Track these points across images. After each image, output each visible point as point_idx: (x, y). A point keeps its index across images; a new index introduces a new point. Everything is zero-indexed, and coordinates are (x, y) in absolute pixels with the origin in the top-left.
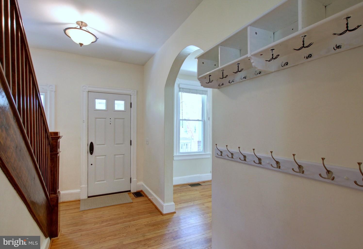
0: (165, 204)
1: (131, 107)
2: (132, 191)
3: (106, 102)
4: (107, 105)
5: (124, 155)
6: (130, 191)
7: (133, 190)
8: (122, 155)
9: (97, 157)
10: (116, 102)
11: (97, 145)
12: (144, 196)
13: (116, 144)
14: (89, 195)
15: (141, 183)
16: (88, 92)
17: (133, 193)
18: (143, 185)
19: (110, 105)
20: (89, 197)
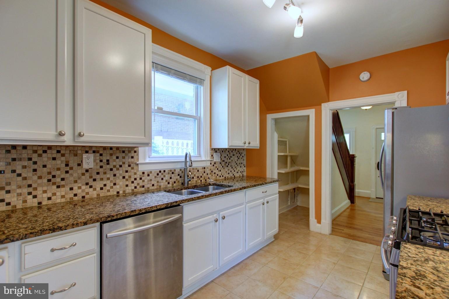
14: (377, 197)
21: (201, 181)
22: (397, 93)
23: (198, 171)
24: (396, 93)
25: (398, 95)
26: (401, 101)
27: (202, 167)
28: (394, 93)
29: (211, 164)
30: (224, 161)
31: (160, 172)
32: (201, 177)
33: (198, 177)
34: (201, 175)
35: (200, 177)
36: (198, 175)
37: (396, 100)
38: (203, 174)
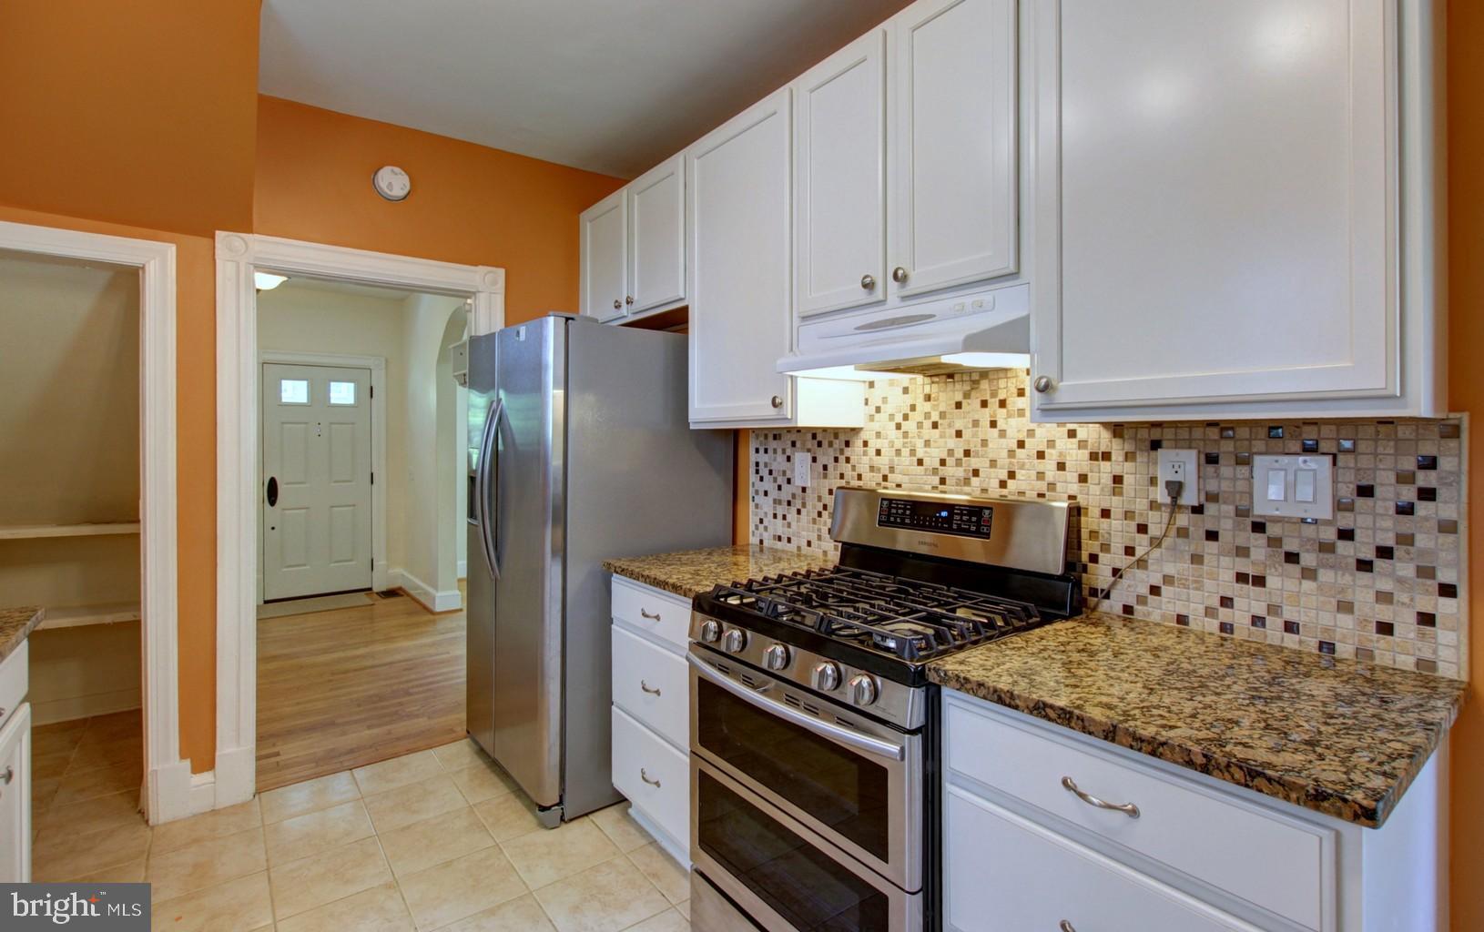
0: (438, 594)
1: (372, 396)
2: (376, 589)
3: (308, 386)
4: (311, 392)
5: (354, 505)
6: (370, 589)
7: (379, 586)
8: (350, 506)
9: (287, 512)
10: (333, 385)
11: (287, 484)
12: (402, 596)
13: (336, 482)
14: (267, 598)
15: (399, 570)
16: (264, 363)
17: (377, 593)
18: (403, 575)
19: (319, 393)
20: (266, 602)
22: (482, 269)
24: (480, 267)
25: (486, 274)
26: (491, 293)
28: (476, 265)
37: (480, 290)
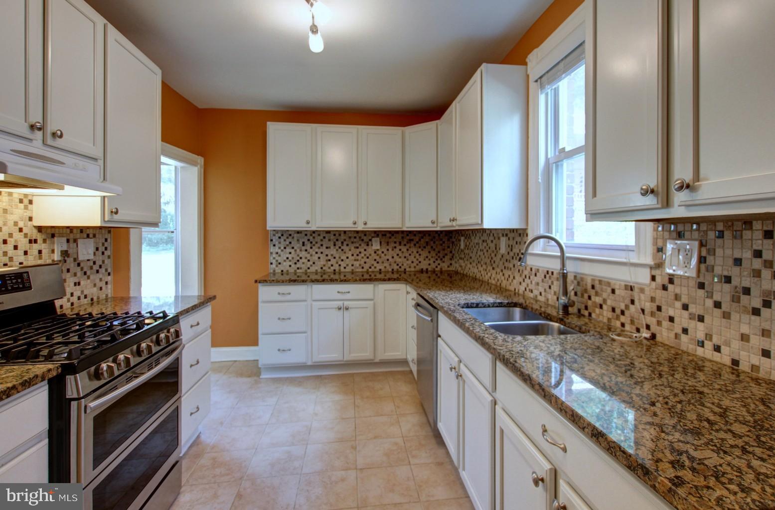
21: (623, 325)
23: (613, 291)
27: (623, 284)
29: (653, 278)
30: (728, 280)
31: (548, 272)
32: (623, 313)
33: (613, 310)
34: (623, 307)
35: (618, 311)
36: (614, 305)
38: (627, 307)
